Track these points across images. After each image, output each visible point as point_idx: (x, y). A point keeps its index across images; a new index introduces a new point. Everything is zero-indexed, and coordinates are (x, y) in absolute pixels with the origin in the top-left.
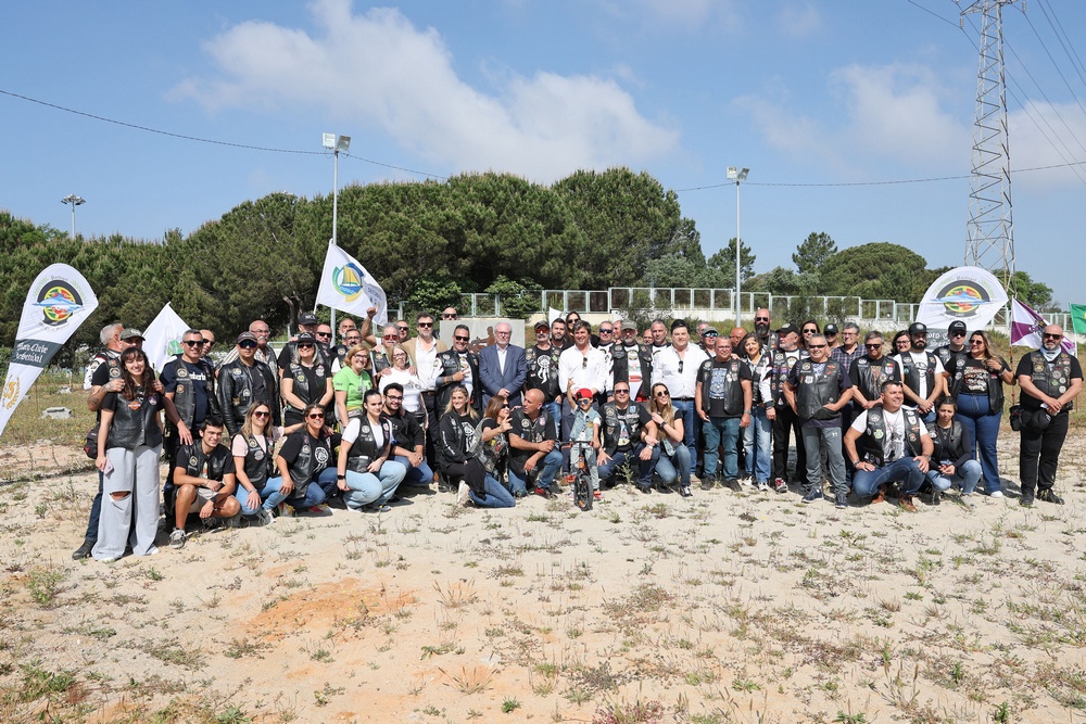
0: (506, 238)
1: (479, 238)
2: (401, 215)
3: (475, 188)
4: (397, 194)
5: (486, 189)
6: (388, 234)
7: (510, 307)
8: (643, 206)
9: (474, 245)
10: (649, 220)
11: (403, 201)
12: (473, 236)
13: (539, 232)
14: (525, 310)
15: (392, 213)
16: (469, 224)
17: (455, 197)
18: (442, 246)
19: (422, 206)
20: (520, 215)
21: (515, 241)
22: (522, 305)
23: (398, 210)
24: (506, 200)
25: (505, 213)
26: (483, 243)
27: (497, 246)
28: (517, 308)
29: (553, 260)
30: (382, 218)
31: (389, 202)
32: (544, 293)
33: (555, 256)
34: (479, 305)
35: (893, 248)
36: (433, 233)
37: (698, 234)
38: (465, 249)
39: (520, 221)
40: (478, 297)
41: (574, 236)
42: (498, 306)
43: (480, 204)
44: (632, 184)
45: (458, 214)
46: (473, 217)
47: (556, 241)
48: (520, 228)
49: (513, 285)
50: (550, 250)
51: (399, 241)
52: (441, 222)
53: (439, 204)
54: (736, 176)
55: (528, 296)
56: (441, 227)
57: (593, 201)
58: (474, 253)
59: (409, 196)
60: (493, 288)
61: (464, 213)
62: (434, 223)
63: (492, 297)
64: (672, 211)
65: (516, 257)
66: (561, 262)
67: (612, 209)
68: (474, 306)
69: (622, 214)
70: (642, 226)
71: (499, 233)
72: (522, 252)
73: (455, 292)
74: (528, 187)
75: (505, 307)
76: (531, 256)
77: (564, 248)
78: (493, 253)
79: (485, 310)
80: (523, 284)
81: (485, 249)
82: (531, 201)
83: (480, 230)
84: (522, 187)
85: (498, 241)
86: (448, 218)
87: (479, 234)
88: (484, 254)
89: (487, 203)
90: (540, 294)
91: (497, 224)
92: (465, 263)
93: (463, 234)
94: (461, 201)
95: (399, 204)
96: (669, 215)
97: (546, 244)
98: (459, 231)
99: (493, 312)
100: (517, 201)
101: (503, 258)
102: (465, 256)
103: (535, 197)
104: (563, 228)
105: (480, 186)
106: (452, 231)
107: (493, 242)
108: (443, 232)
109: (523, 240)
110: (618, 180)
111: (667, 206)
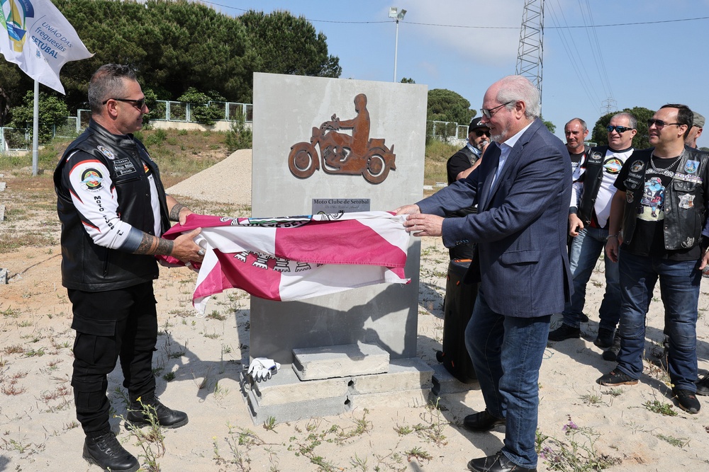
0: (197, 56)
1: (174, 53)
2: (104, 26)
3: (171, 10)
4: (100, 8)
5: (180, 12)
6: (92, 41)
7: (199, 114)
8: (302, 43)
9: (170, 59)
10: (306, 54)
11: (105, 14)
12: (169, 51)
13: (225, 53)
14: (212, 117)
15: (96, 23)
16: (166, 39)
17: (154, 15)
18: (141, 56)
19: (123, 20)
20: (209, 37)
21: (205, 59)
22: (209, 113)
23: (100, 22)
24: (198, 24)
25: (196, 34)
26: (177, 58)
27: (190, 62)
28: (205, 115)
29: (235, 78)
30: (86, 27)
31: (92, 14)
32: (227, 104)
33: (237, 74)
34: (172, 111)
35: (451, 93)
36: (133, 44)
37: (340, 68)
38: (161, 62)
39: (210, 42)
40: (171, 104)
41: (253, 59)
42: (188, 113)
43: (175, 24)
44: (293, 24)
45: (157, 30)
46: (169, 34)
47: (238, 62)
48: (210, 48)
49: (202, 96)
50: (234, 69)
51: (101, 49)
52: (141, 35)
53: (140, 20)
54: (396, 15)
55: (214, 106)
56: (141, 40)
57: (263, 35)
58: (169, 65)
59: (111, 10)
60: (185, 98)
61: (162, 29)
62: (134, 36)
63: (184, 104)
64: (322, 48)
65: (205, 72)
66: (242, 80)
67: (277, 43)
68: (168, 112)
69: (285, 48)
70: (301, 58)
71: (190, 51)
72: (210, 68)
73: (152, 99)
74: (215, 15)
75: (194, 114)
76: (218, 72)
77: (245, 68)
78: (186, 67)
79: (177, 116)
80: (210, 95)
81: (179, 63)
82: (219, 27)
83: (175, 47)
84: (211, 14)
85: (190, 58)
86: (147, 32)
87: (174, 49)
88: (178, 68)
89: (181, 23)
90: (224, 105)
91: (189, 43)
92: (161, 74)
93: (160, 48)
94: (158, 20)
95: (102, 16)
96: (321, 52)
97: (231, 63)
98: (156, 46)
99: (184, 118)
100: (207, 24)
101: (194, 73)
102: (161, 67)
103: (221, 23)
104: (243, 52)
105: (175, 9)
106: (151, 44)
107: (186, 57)
108: (141, 43)
109: (212, 58)
110: (283, 20)
111: (319, 44)
